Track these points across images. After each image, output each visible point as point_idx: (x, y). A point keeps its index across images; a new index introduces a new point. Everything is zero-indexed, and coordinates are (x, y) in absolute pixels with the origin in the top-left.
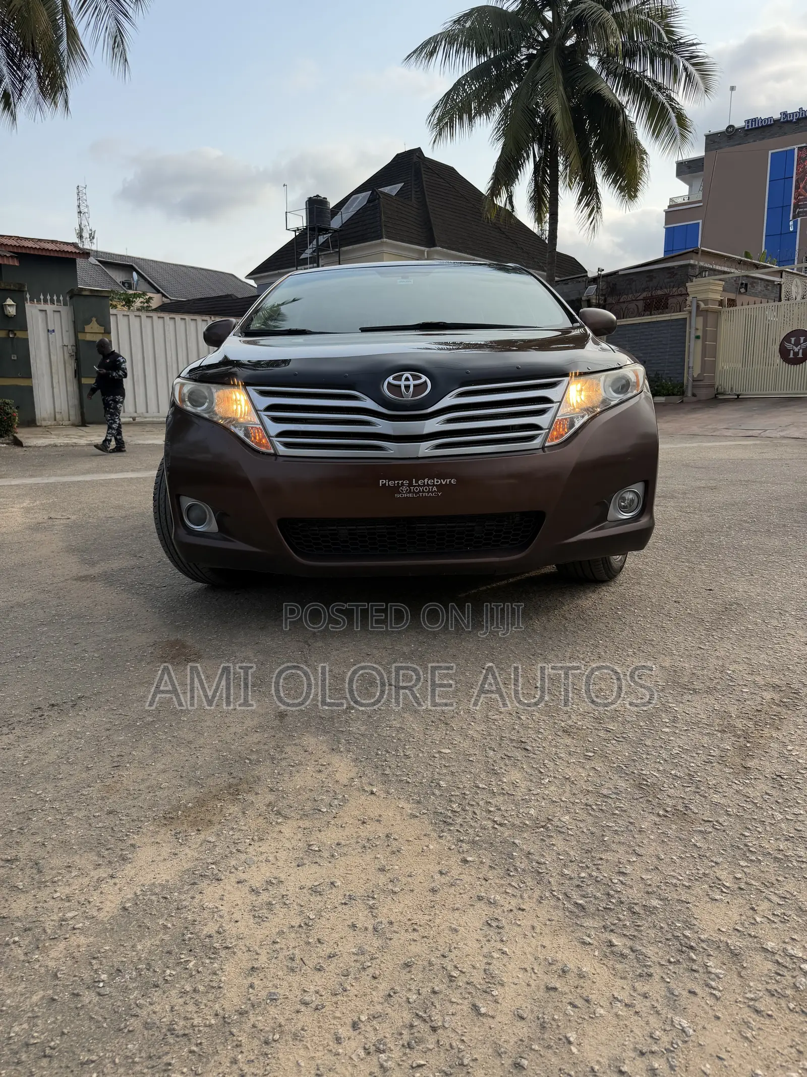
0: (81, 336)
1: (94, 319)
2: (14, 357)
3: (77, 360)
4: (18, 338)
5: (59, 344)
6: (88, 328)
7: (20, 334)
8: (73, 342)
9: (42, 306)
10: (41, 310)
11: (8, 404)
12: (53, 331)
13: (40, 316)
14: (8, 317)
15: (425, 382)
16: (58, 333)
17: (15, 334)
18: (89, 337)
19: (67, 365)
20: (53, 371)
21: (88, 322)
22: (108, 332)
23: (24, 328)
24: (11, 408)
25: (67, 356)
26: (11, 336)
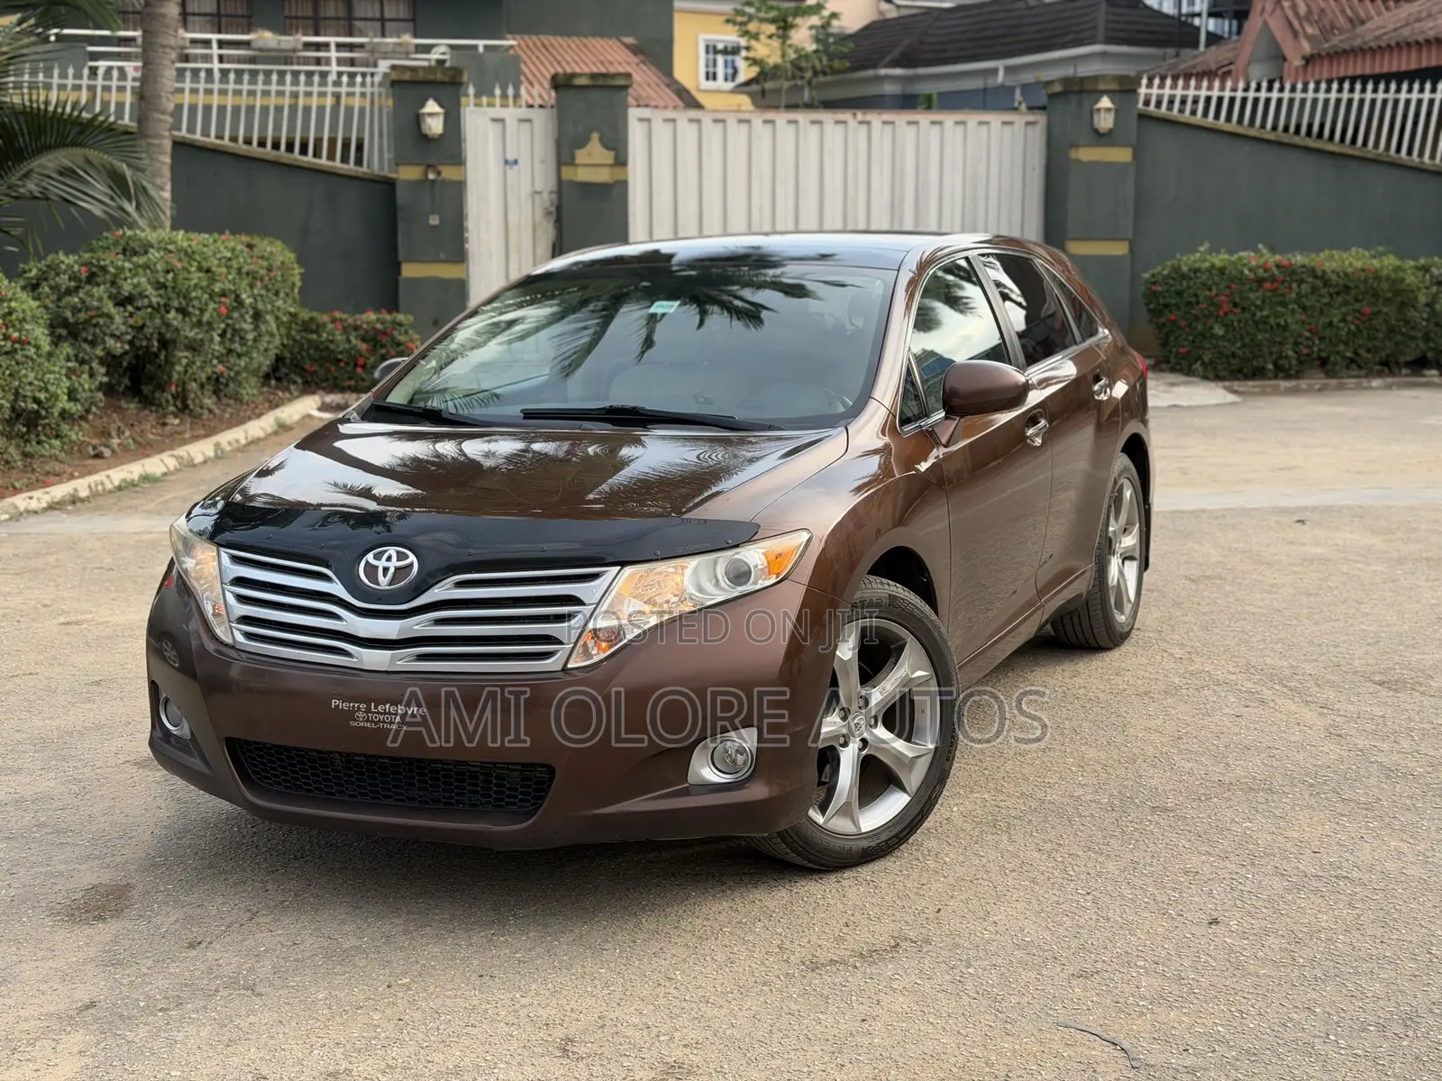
0: (567, 173)
1: (595, 136)
2: (434, 220)
3: (559, 222)
4: (444, 182)
5: (526, 188)
6: (581, 156)
7: (448, 173)
8: (551, 184)
9: (498, 112)
10: (494, 120)
11: (400, 325)
12: (516, 162)
13: (493, 131)
14: (426, 139)
15: (411, 565)
16: (524, 163)
17: (439, 173)
18: (583, 175)
19: (539, 234)
20: (511, 245)
21: (582, 142)
22: (621, 162)
23: (458, 159)
24: (406, 332)
25: (539, 213)
26: (431, 176)
